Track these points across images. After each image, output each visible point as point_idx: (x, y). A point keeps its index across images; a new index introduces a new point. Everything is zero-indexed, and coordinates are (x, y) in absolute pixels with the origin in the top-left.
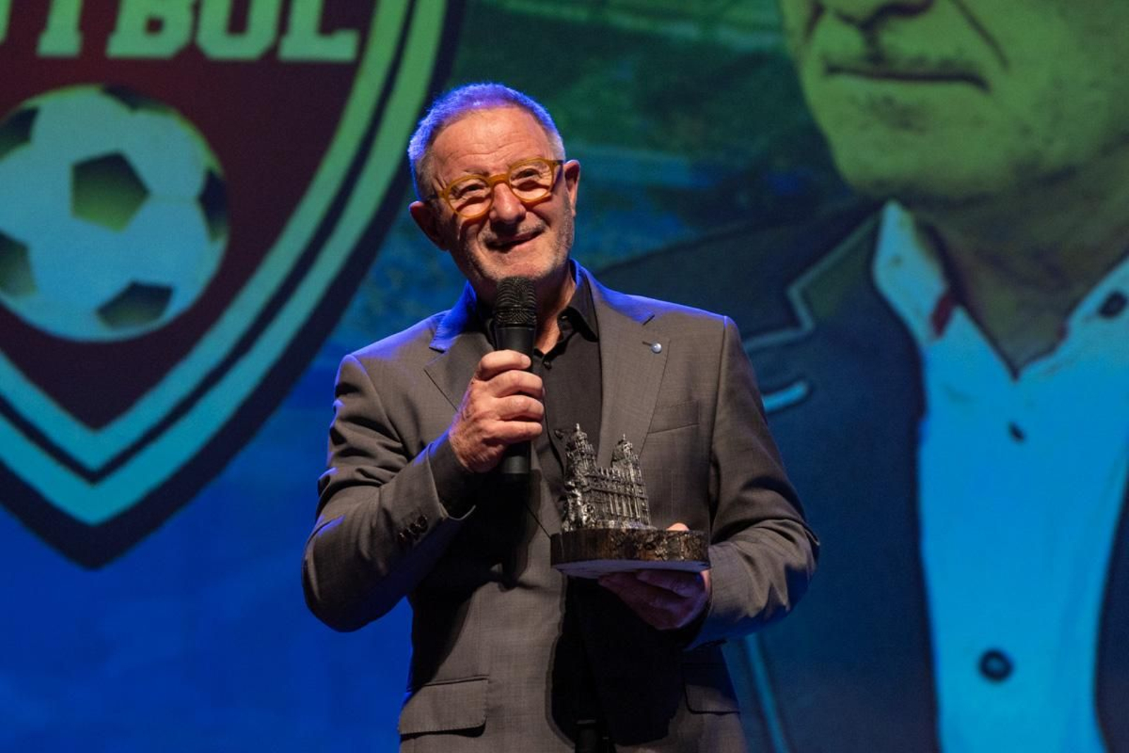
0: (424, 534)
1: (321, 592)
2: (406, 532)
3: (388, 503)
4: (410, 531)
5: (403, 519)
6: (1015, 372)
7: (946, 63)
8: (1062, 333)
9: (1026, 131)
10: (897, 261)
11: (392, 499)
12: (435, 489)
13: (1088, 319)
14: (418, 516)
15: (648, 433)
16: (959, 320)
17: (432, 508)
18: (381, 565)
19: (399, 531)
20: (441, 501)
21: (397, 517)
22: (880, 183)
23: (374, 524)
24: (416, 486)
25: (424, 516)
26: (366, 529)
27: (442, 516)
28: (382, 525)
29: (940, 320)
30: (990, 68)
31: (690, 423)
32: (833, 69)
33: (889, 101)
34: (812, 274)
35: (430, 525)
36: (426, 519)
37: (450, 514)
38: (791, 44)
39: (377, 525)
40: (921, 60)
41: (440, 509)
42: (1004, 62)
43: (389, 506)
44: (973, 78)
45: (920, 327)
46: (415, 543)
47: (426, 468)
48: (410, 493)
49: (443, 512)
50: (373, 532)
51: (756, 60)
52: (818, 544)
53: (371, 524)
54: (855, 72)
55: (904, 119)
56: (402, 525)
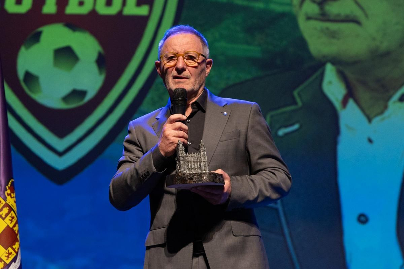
0: (148, 177)
1: (114, 196)
2: (142, 176)
3: (137, 167)
4: (144, 176)
5: (142, 172)
6: (370, 120)
7: (347, 16)
8: (386, 107)
9: (374, 39)
10: (330, 83)
11: (138, 165)
12: (153, 162)
13: (395, 102)
14: (146, 171)
15: (219, 142)
16: (351, 103)
17: (152, 169)
18: (134, 188)
19: (140, 176)
20: (154, 166)
21: (140, 172)
22: (324, 57)
23: (132, 174)
24: (147, 161)
25: (149, 171)
26: (129, 176)
27: (154, 171)
28: (135, 174)
29: (345, 103)
30: (362, 18)
31: (236, 138)
32: (309, 18)
33: (327, 29)
34: (301, 87)
35: (150, 174)
36: (149, 172)
37: (157, 171)
38: (295, 10)
39: (133, 174)
40: (338, 15)
41: (154, 169)
42: (367, 16)
43: (137, 168)
44: (356, 21)
45: (338, 105)
46: (145, 180)
47: (150, 156)
48: (145, 164)
49: (155, 170)
50: (132, 176)
51: (283, 15)
52: (290, 176)
53: (131, 174)
54: (316, 19)
55: (333, 35)
56: (141, 174)
